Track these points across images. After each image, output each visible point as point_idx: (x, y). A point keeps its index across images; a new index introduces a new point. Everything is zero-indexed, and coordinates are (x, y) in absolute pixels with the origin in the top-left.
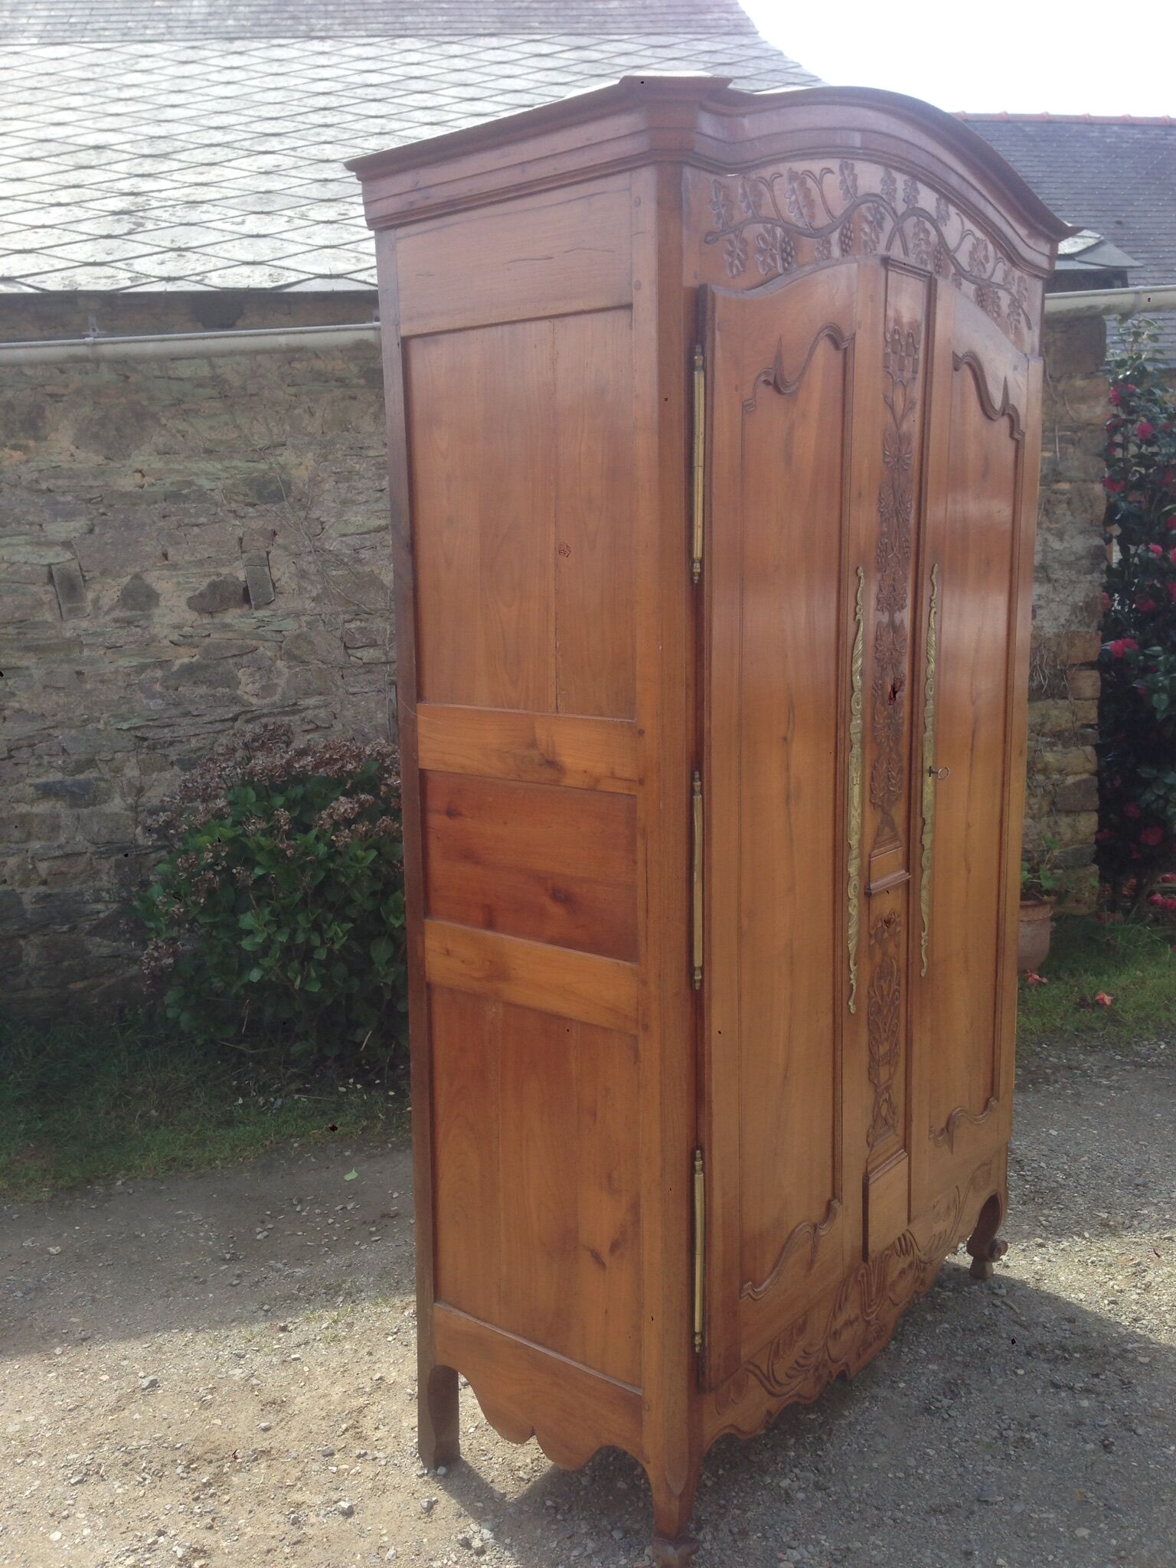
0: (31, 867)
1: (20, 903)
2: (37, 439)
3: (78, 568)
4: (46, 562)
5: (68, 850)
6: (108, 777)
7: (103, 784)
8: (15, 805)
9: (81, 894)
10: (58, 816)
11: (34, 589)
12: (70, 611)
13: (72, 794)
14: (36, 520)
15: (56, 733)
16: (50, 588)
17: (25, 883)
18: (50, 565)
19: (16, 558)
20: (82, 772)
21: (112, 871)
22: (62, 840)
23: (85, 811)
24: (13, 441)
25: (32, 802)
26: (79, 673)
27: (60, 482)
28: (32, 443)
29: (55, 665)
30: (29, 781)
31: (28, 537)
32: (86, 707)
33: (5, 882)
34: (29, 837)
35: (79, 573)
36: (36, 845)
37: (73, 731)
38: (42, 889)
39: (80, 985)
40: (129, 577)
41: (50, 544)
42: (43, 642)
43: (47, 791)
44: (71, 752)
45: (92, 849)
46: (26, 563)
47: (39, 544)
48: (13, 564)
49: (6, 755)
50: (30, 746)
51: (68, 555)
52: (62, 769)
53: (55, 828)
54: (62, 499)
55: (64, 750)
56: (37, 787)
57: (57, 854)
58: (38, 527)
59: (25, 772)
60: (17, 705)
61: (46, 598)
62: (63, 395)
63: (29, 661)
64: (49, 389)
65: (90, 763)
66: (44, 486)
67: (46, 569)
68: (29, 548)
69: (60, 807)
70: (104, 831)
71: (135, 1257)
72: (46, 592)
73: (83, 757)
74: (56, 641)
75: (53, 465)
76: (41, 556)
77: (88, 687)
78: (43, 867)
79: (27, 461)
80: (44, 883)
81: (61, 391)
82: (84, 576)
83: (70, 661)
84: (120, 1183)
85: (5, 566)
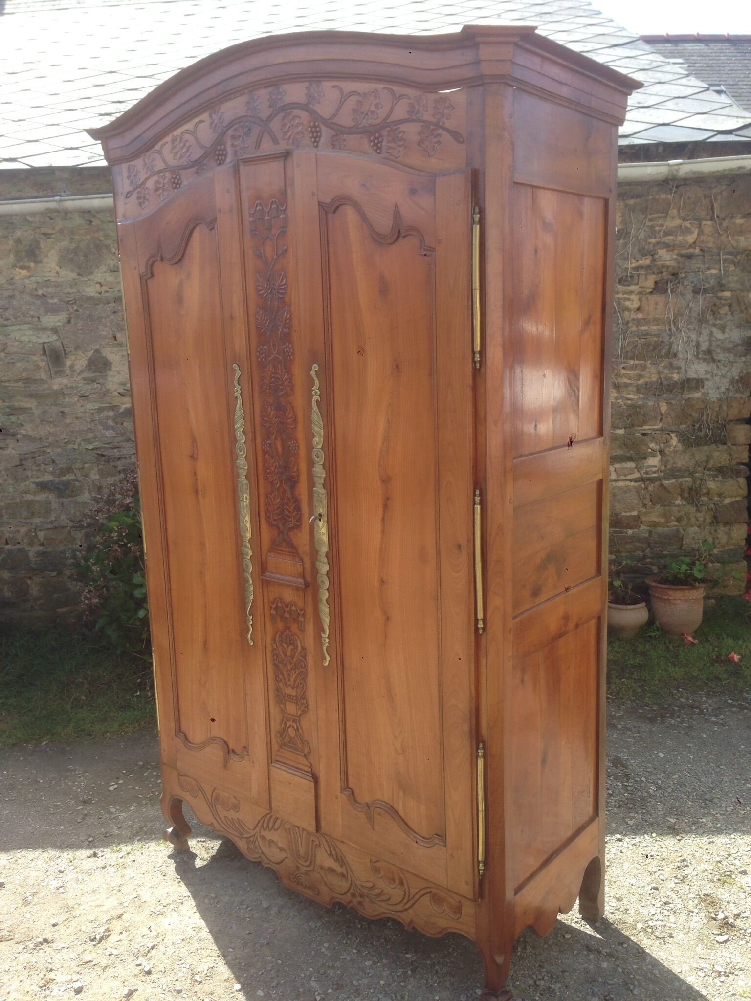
0: (34, 534)
1: (28, 556)
2: (36, 262)
3: (61, 345)
4: (42, 341)
5: (56, 524)
6: (80, 479)
7: (77, 484)
8: (24, 495)
9: (64, 552)
10: (50, 503)
11: (34, 358)
12: (56, 373)
13: (58, 489)
14: (36, 314)
15: (49, 450)
16: (44, 358)
17: (31, 544)
18: (44, 343)
19: (23, 338)
20: (65, 475)
21: (83, 539)
22: (53, 518)
23: (67, 500)
24: (21, 264)
25: (35, 494)
26: (62, 412)
27: (50, 290)
28: (32, 265)
29: (48, 407)
30: (32, 480)
31: (30, 325)
32: (67, 434)
33: (19, 543)
34: (33, 515)
35: (61, 349)
36: (37, 520)
37: (59, 450)
38: (41, 548)
39: (64, 610)
40: (93, 351)
41: (44, 329)
42: (40, 392)
43: (43, 487)
44: (57, 462)
45: (71, 524)
46: (29, 341)
47: (38, 330)
48: (22, 342)
49: (18, 463)
50: (33, 458)
51: (55, 337)
52: (52, 473)
53: (48, 511)
54: (51, 301)
55: (54, 462)
56: (37, 484)
57: (49, 527)
58: (37, 319)
59: (30, 475)
60: (24, 432)
61: (42, 364)
62: (51, 234)
63: (30, 404)
64: (43, 230)
65: (69, 470)
66: (40, 292)
67: (41, 346)
68: (31, 332)
69: (52, 497)
70: (78, 514)
71: (30, 796)
72: (42, 360)
73: (65, 466)
74: (48, 392)
75: (46, 279)
76: (39, 338)
77: (68, 421)
78: (41, 535)
79: (30, 277)
80: (42, 545)
81: (50, 231)
82: (65, 351)
83: (56, 405)
84: (44, 743)
85: (17, 343)
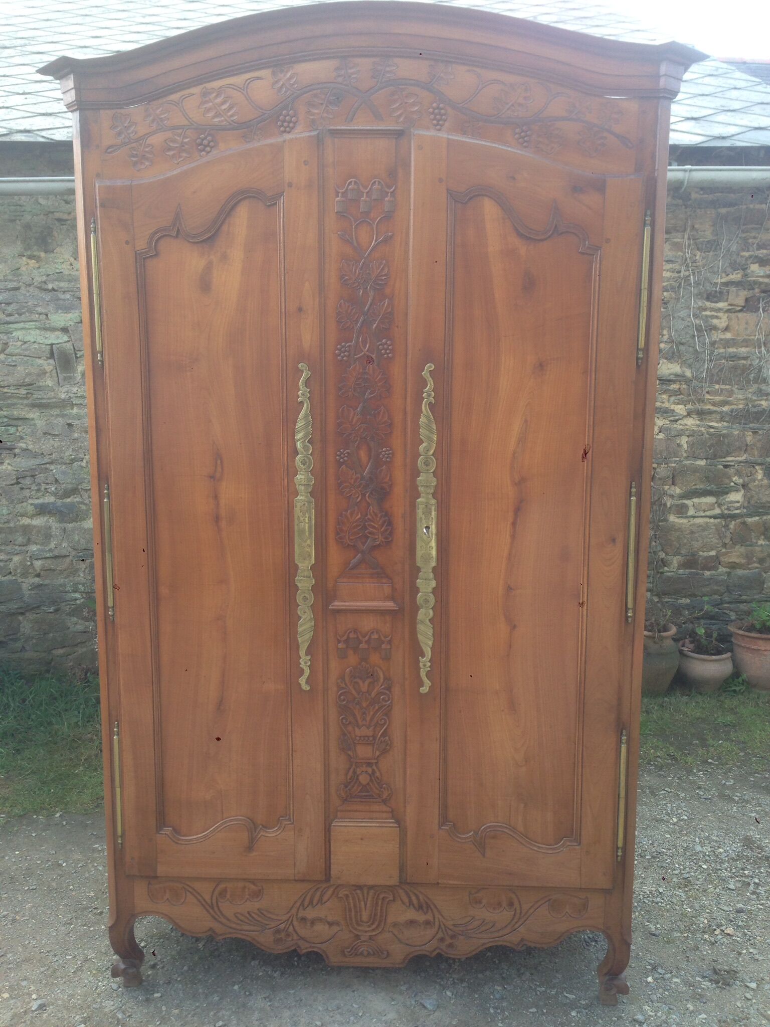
0: (29, 563)
1: (21, 589)
2: (46, 252)
3: (72, 347)
4: (50, 342)
5: (56, 553)
6: (87, 501)
7: (83, 507)
8: (20, 518)
9: (64, 585)
10: (50, 528)
11: (40, 361)
12: (65, 379)
13: (61, 512)
14: (43, 311)
15: (52, 467)
16: (51, 361)
17: (25, 575)
18: (52, 345)
19: (27, 338)
20: (69, 497)
21: (87, 571)
22: (52, 545)
23: (70, 526)
24: (29, 253)
25: (32, 517)
26: (70, 425)
27: (62, 284)
28: (43, 254)
29: (53, 418)
30: (30, 501)
31: (37, 323)
32: (74, 450)
33: (10, 573)
34: (29, 542)
35: (72, 352)
36: (34, 548)
37: (64, 467)
38: (37, 580)
39: (61, 651)
41: (53, 329)
42: (45, 401)
43: (42, 510)
44: (61, 482)
45: (74, 553)
46: (35, 342)
47: (45, 329)
48: (25, 343)
49: (15, 481)
50: (33, 476)
51: (66, 338)
52: (54, 494)
53: (48, 537)
54: (62, 296)
55: (56, 481)
56: (36, 506)
57: (48, 555)
58: (45, 316)
59: (28, 495)
60: (23, 446)
61: (48, 368)
62: (66, 220)
63: (34, 414)
64: (57, 215)
65: (74, 491)
66: (50, 286)
67: (48, 347)
68: (38, 332)
69: (53, 522)
70: (82, 541)
71: (54, 884)
72: (49, 364)
73: (70, 486)
74: (54, 400)
75: (58, 271)
76: (46, 338)
77: (76, 435)
78: (38, 564)
79: (39, 268)
80: (38, 575)
81: (65, 217)
82: (76, 354)
83: (63, 416)
84: (58, 815)
85: (19, 343)
